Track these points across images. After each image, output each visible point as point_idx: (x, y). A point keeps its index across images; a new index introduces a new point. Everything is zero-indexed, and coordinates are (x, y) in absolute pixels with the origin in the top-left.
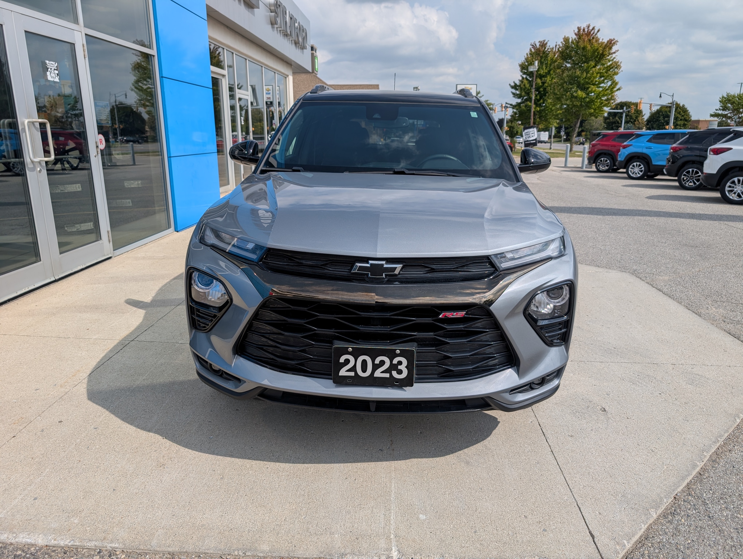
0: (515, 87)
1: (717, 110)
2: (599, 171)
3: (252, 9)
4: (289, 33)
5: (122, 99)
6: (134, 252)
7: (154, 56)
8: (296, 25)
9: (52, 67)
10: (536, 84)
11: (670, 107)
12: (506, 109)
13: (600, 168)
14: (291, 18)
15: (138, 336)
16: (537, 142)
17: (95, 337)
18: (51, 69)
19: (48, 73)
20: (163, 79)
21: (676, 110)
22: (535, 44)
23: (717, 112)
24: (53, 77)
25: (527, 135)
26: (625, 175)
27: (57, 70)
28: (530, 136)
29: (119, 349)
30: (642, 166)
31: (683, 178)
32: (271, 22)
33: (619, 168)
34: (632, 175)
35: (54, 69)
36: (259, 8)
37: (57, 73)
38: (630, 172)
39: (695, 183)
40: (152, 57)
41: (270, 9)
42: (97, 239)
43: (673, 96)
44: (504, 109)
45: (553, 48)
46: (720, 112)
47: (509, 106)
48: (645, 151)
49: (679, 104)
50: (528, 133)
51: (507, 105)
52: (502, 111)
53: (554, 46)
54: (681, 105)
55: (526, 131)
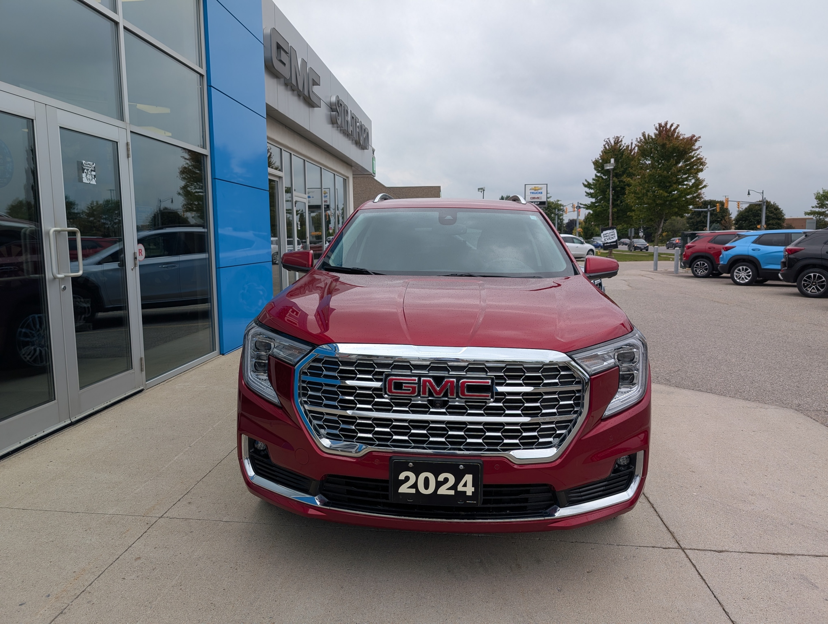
0: (588, 186)
1: (813, 207)
2: (696, 276)
3: (313, 108)
4: (350, 132)
5: (167, 205)
6: (171, 382)
7: (206, 156)
8: (358, 124)
9: (88, 168)
10: (613, 182)
11: (760, 205)
12: (578, 209)
13: (698, 273)
14: (353, 118)
15: (169, 509)
16: (618, 244)
17: (111, 512)
18: (87, 170)
19: (84, 175)
20: (215, 181)
21: (766, 208)
22: (609, 141)
23: (814, 209)
24: (90, 179)
25: (606, 236)
26: (730, 281)
27: (94, 171)
28: (610, 238)
29: (143, 531)
30: (749, 270)
31: (804, 284)
32: (332, 121)
33: (722, 273)
34: (738, 281)
35: (92, 171)
36: (320, 107)
37: (95, 174)
38: (735, 277)
39: (818, 290)
40: (205, 157)
41: (331, 108)
42: (128, 367)
43: (763, 193)
44: (576, 209)
45: (629, 146)
46: (817, 210)
47: (582, 206)
48: (751, 253)
49: (770, 202)
50: (607, 235)
51: (579, 205)
52: (574, 211)
53: (630, 144)
54: (772, 203)
55: (604, 232)
